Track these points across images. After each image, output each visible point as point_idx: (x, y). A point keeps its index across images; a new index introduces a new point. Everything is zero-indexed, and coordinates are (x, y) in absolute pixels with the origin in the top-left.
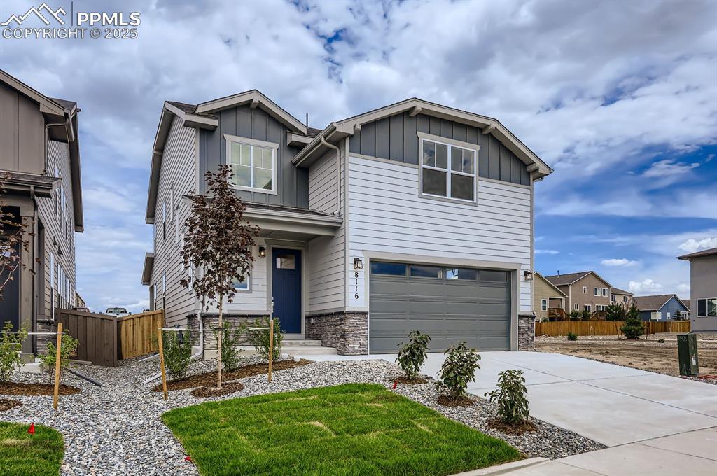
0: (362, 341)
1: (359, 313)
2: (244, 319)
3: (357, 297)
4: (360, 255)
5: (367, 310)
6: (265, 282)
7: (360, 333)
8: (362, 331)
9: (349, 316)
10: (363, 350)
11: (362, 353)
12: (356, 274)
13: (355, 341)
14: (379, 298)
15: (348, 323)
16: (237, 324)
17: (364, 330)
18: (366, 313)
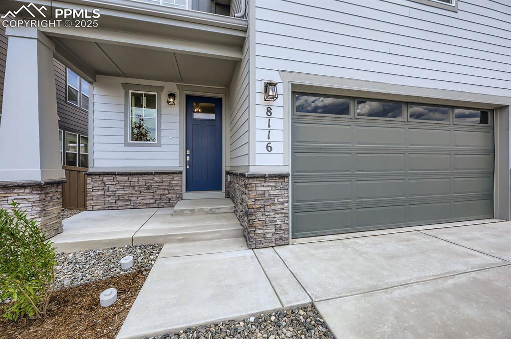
0: (278, 222)
1: (273, 177)
2: (150, 177)
3: (269, 148)
4: (275, 77)
5: (288, 170)
6: (177, 133)
7: (274, 210)
8: (279, 207)
9: (255, 181)
10: (281, 239)
11: (280, 242)
12: (269, 110)
13: (265, 224)
14: (309, 151)
15: (253, 194)
16: (142, 183)
17: (283, 203)
18: (287, 176)
